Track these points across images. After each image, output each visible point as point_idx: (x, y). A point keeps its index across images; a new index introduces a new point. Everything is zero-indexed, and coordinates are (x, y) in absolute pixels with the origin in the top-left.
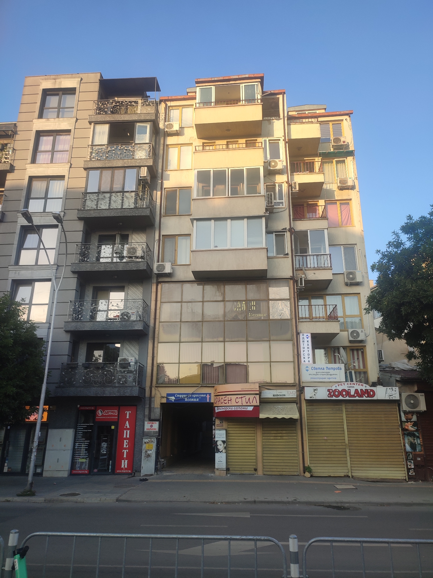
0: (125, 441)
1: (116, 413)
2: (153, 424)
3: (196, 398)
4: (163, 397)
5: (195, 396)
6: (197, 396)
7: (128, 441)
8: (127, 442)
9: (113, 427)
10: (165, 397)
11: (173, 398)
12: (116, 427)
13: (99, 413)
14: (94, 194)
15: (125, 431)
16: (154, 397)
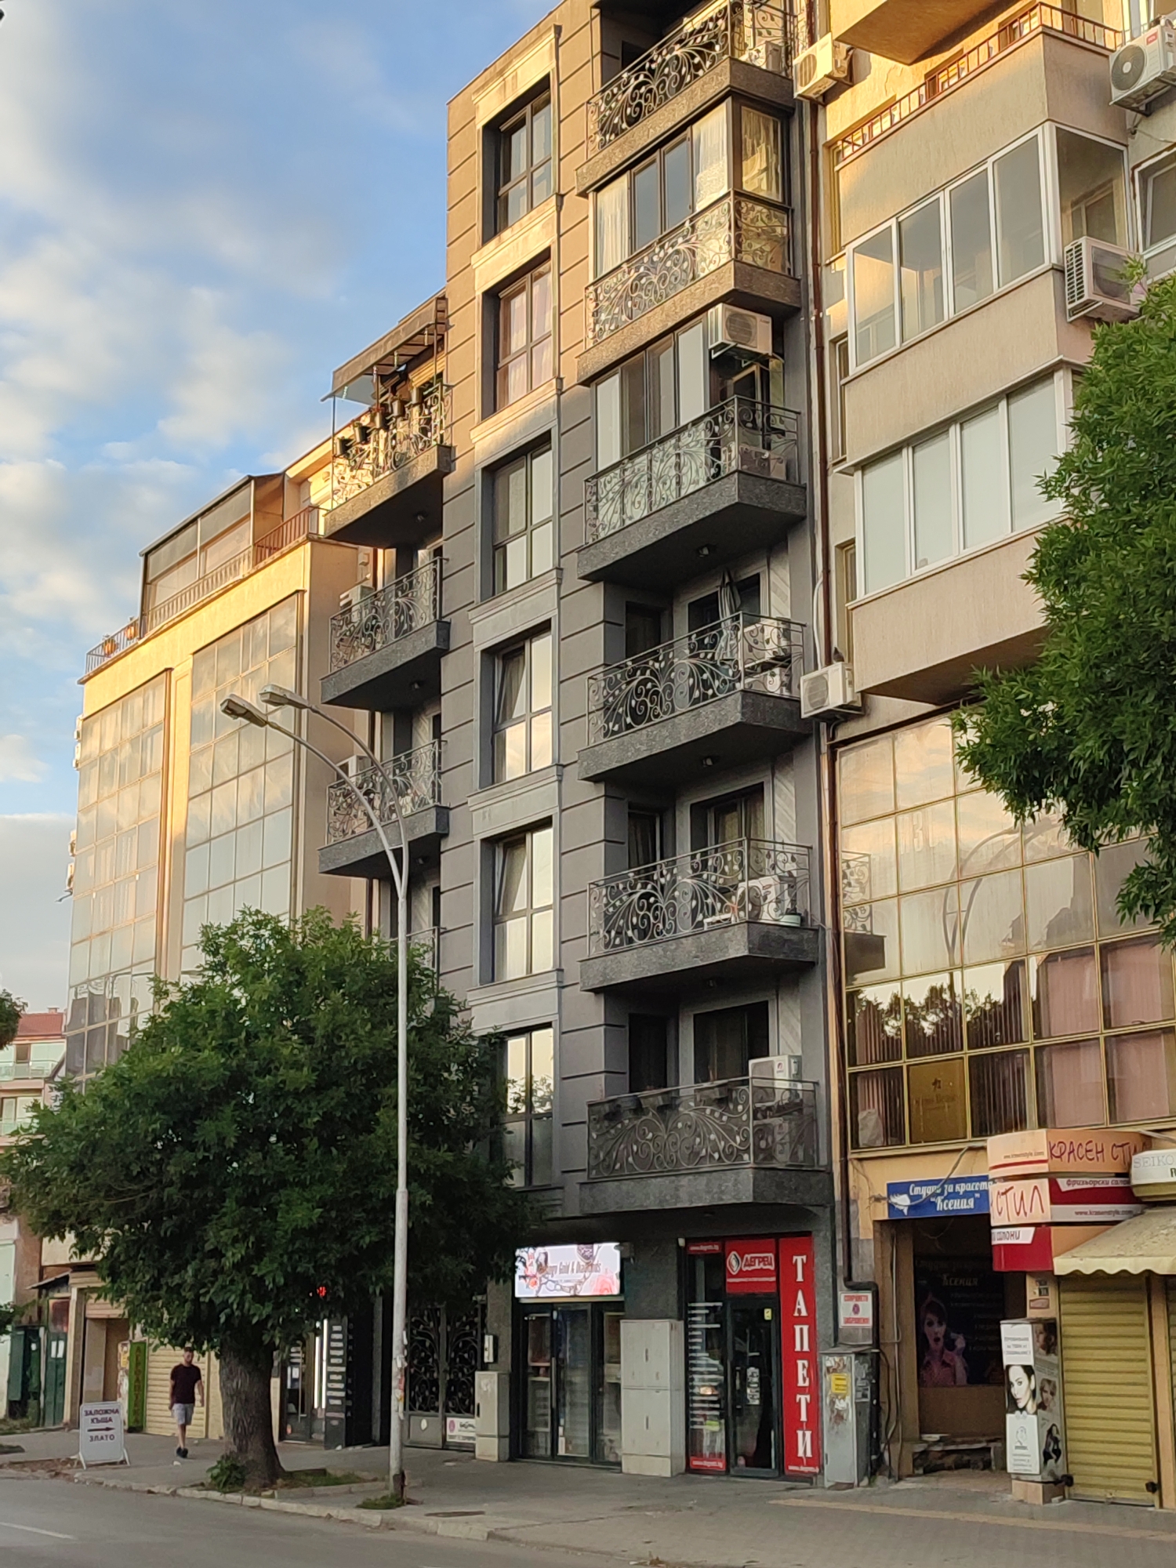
0: (800, 1363)
1: (770, 1264)
2: (859, 1303)
3: (967, 1195)
4: (878, 1199)
5: (962, 1188)
6: (970, 1187)
7: (806, 1362)
8: (804, 1366)
9: (768, 1314)
10: (884, 1199)
11: (902, 1201)
12: (776, 1314)
13: (733, 1263)
14: (612, 475)
15: (797, 1328)
16: (855, 1201)
